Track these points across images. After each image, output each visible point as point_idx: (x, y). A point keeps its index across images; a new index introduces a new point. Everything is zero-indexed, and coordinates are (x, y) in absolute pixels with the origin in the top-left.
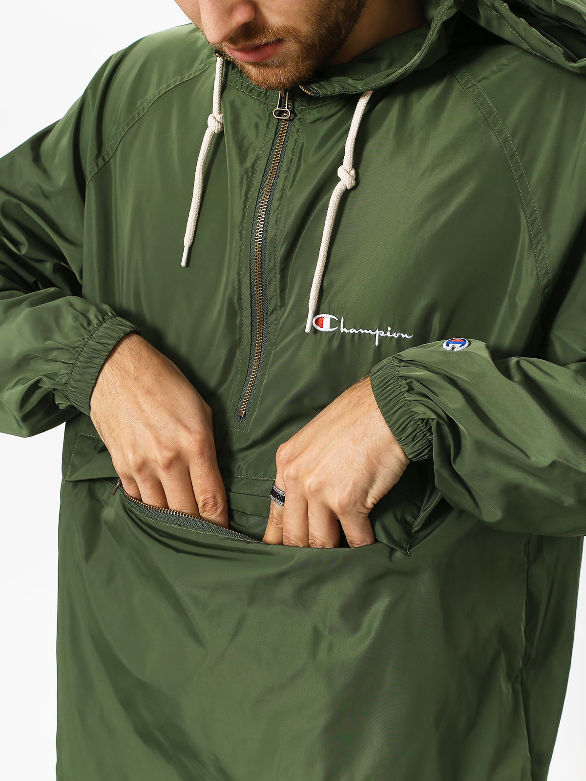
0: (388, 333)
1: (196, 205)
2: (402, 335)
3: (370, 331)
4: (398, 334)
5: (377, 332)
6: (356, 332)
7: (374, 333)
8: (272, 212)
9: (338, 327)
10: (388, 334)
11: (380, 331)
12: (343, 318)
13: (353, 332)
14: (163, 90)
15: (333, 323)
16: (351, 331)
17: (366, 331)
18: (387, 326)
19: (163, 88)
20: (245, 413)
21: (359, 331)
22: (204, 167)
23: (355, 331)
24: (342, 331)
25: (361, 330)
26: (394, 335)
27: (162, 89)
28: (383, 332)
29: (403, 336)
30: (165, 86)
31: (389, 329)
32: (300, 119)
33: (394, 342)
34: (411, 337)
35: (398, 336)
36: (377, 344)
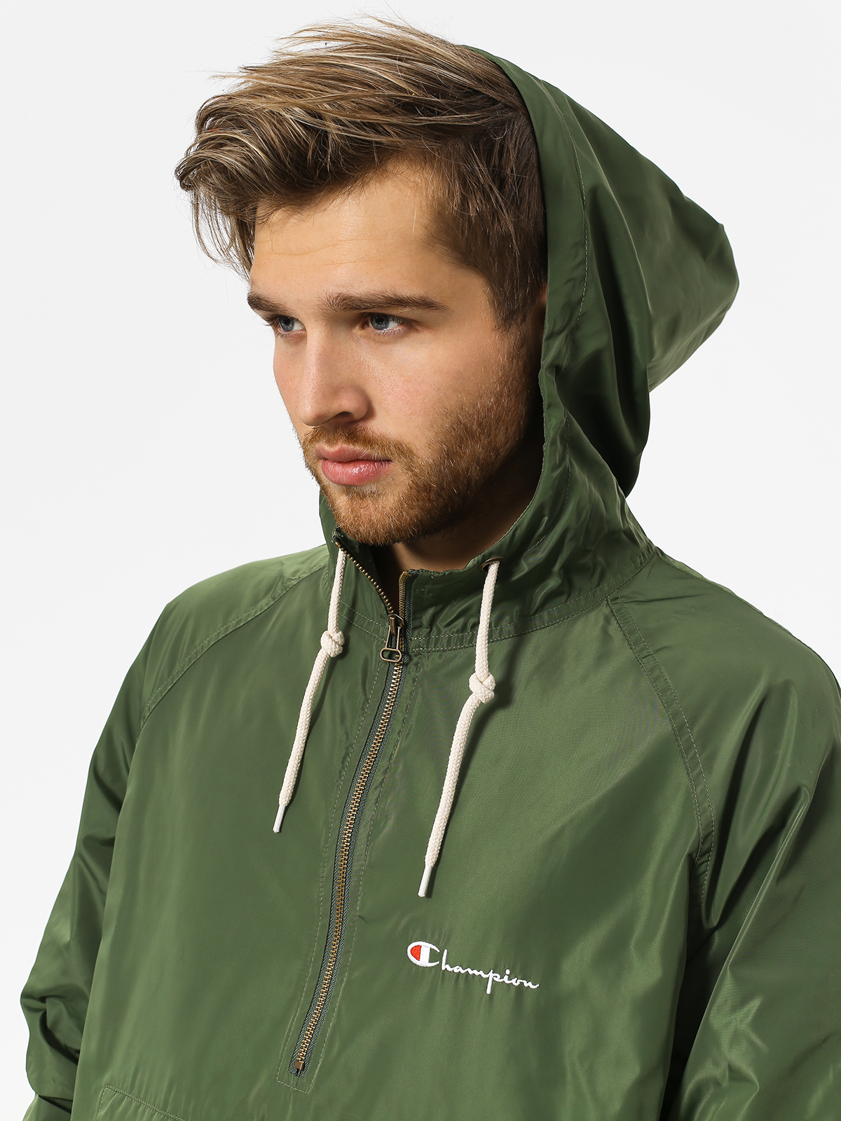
0: (506, 977)
1: (299, 750)
2: (525, 982)
3: (481, 973)
4: (519, 981)
5: (491, 975)
6: (463, 972)
7: (487, 976)
8: (373, 787)
9: (438, 962)
10: (506, 979)
11: (495, 975)
12: (446, 950)
13: (458, 971)
14: (232, 627)
15: (434, 956)
16: (457, 969)
17: (475, 972)
18: (505, 967)
19: (232, 625)
20: (304, 1064)
21: (466, 970)
22: (313, 700)
23: (461, 969)
24: (443, 968)
25: (469, 970)
26: (513, 981)
27: (230, 626)
28: (499, 976)
29: (526, 984)
30: (234, 622)
31: (508, 972)
32: (416, 664)
33: (513, 991)
34: (536, 986)
35: (518, 983)
36: (489, 991)
